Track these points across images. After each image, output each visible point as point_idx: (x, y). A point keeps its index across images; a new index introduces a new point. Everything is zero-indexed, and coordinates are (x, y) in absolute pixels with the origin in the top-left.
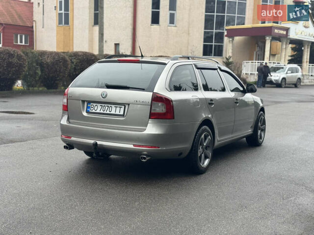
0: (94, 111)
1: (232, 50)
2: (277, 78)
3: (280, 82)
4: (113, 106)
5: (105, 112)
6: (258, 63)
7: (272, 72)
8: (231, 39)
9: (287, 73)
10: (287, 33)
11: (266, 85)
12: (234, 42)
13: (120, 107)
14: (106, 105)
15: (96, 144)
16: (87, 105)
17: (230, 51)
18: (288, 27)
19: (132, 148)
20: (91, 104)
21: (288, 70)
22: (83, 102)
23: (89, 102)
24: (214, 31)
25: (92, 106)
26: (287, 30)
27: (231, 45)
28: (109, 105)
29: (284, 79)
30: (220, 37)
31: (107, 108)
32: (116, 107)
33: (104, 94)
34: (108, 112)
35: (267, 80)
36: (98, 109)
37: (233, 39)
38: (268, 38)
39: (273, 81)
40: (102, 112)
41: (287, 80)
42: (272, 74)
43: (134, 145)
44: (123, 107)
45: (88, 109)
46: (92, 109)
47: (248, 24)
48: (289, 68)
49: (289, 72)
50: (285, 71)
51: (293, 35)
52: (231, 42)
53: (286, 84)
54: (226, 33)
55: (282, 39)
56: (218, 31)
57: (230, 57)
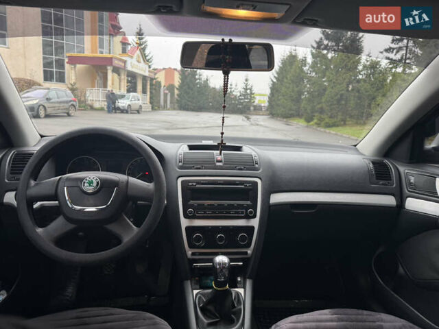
1: (75, 77)
2: (124, 105)
3: (126, 108)
8: (73, 66)
9: (131, 101)
10: (125, 64)
12: (76, 69)
18: (125, 60)
21: (132, 98)
24: (54, 57)
26: (125, 62)
27: (73, 72)
29: (129, 105)
30: (60, 64)
35: (115, 106)
38: (109, 68)
39: (121, 107)
41: (132, 107)
48: (133, 96)
49: (133, 100)
50: (129, 99)
51: (129, 68)
52: (73, 69)
53: (131, 110)
54: (66, 60)
55: (121, 70)
56: (57, 57)
57: (75, 83)
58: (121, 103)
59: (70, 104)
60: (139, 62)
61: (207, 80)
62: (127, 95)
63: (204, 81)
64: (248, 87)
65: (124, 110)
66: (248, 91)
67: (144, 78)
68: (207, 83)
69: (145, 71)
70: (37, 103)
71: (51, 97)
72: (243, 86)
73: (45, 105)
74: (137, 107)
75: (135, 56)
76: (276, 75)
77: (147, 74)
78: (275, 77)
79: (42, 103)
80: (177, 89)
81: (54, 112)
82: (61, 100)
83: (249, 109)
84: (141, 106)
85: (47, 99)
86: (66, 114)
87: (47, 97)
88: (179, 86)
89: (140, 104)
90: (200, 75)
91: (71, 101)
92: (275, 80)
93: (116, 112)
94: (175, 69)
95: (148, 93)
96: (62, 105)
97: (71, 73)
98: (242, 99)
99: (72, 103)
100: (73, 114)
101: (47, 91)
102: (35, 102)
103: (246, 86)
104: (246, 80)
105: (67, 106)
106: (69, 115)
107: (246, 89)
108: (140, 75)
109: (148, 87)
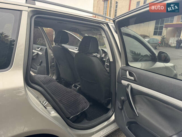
8: (166, 29)
47: (175, 23)
54: (164, 26)
56: (161, 25)
57: (164, 36)
59: (157, 44)
82: (154, 42)
87: (149, 41)
91: (158, 43)
96: (154, 45)
99: (158, 44)
100: (158, 48)
105: (156, 45)
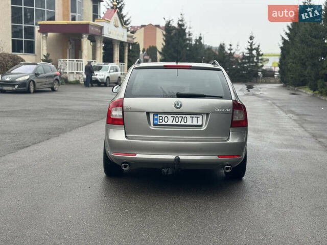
0: (164, 123)
1: (47, 46)
2: (102, 77)
3: (105, 81)
4: (188, 116)
5: (179, 123)
6: (69, 61)
7: (96, 70)
8: (44, 35)
9: (110, 72)
10: (101, 31)
11: (94, 85)
12: (48, 38)
13: (197, 117)
14: (179, 116)
15: (178, 160)
16: (154, 117)
17: (45, 48)
18: (102, 25)
19: (217, 160)
20: (159, 115)
21: (111, 69)
22: (148, 113)
23: (156, 114)
24: (23, 25)
25: (161, 118)
26: (101, 28)
27: (45, 41)
28: (184, 116)
29: (108, 77)
30: (30, 32)
31: (180, 119)
32: (192, 117)
33: (178, 104)
34: (183, 123)
35: (93, 79)
36: (170, 120)
37: (47, 35)
38: (85, 36)
39: (99, 80)
40: (174, 123)
41: (111, 79)
42: (96, 73)
43: (219, 156)
44: (201, 116)
45: (155, 122)
46: (161, 121)
47: (59, 20)
48: (111, 67)
49: (111, 71)
50: (107, 71)
51: (106, 34)
52: (45, 38)
53: (110, 83)
54: (37, 28)
55: (96, 38)
56: (27, 25)
57: (48, 55)
58: (99, 75)
60: (116, 26)
61: (200, 38)
62: (105, 66)
63: (196, 41)
64: (254, 47)
65: (103, 83)
66: (254, 52)
67: (122, 44)
68: (200, 43)
69: (123, 36)
70: (28, 79)
71: (39, 73)
72: (248, 45)
73: (35, 80)
74: (116, 79)
75: (112, 21)
76: (288, 32)
77: (125, 39)
78: (287, 34)
79: (32, 78)
80: (160, 53)
81: (41, 87)
82: (47, 74)
83: (256, 75)
84: (119, 77)
85: (36, 74)
86: (50, 89)
87: (36, 72)
88: (163, 50)
89: (119, 75)
90: (190, 35)
91: (55, 75)
92: (287, 38)
93: (92, 86)
94: (158, 26)
95: (126, 61)
97: (42, 42)
98: (246, 63)
99: (56, 77)
100: (56, 89)
101: (35, 66)
102: (27, 78)
103: (251, 46)
104: (251, 38)
105: (52, 80)
106: (53, 90)
107: (251, 50)
108: (118, 41)
109: (126, 54)
